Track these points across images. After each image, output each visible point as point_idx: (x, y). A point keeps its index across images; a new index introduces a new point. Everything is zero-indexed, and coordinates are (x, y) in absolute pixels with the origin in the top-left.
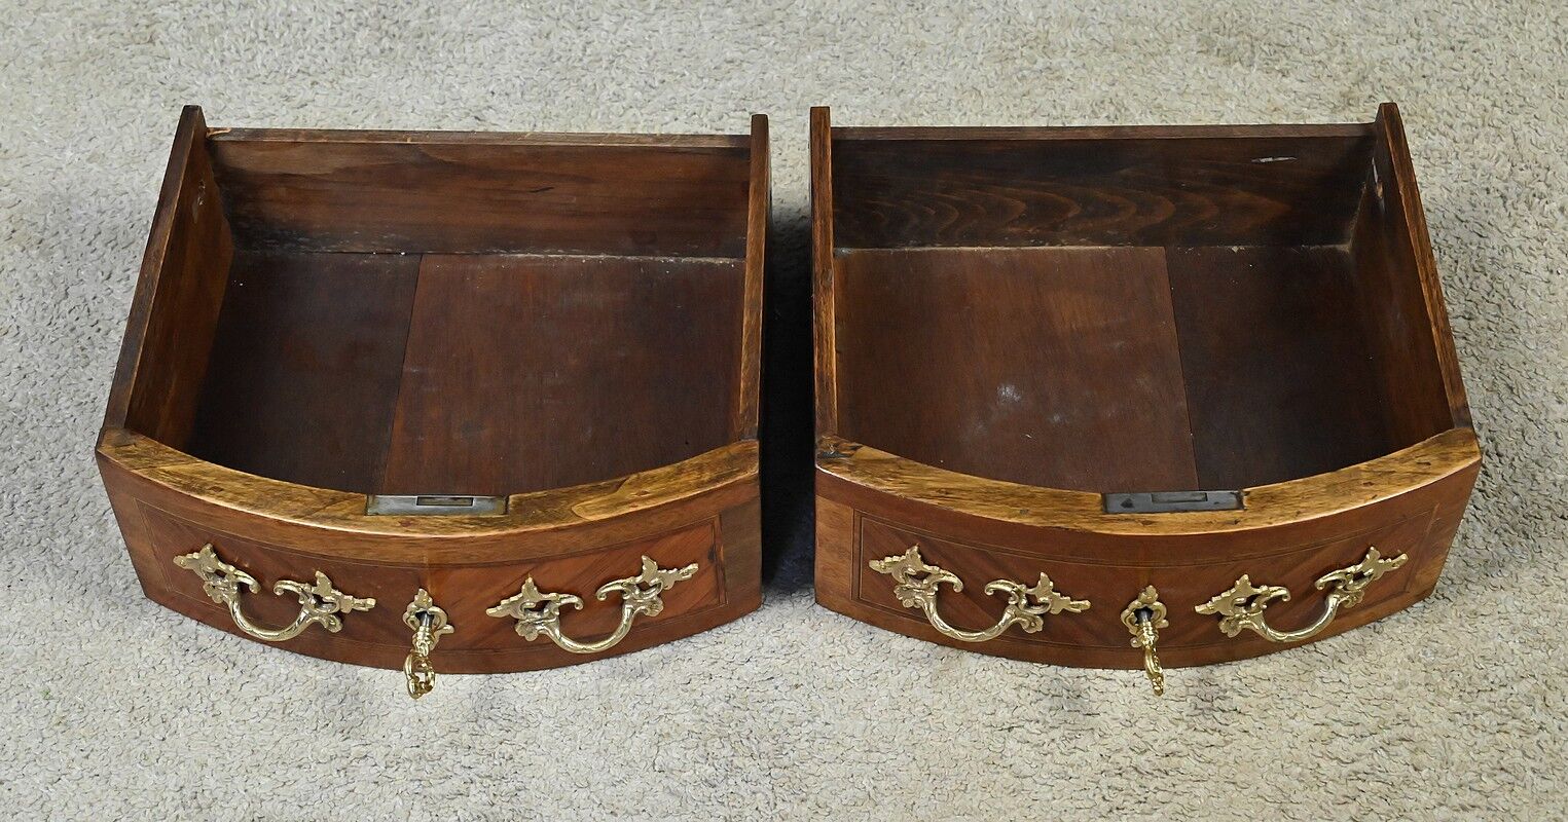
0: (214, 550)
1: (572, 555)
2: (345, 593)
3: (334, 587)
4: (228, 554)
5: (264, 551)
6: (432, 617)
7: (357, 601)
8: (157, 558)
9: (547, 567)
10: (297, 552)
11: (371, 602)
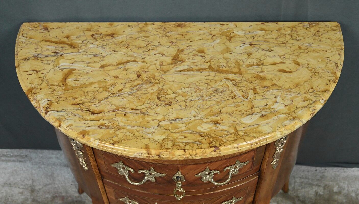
0: (122, 162)
1: (219, 160)
2: (158, 173)
3: (155, 171)
4: (126, 163)
5: (137, 162)
6: (180, 178)
7: (161, 174)
8: (105, 164)
9: (213, 164)
10: (146, 162)
11: (165, 175)
